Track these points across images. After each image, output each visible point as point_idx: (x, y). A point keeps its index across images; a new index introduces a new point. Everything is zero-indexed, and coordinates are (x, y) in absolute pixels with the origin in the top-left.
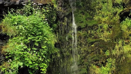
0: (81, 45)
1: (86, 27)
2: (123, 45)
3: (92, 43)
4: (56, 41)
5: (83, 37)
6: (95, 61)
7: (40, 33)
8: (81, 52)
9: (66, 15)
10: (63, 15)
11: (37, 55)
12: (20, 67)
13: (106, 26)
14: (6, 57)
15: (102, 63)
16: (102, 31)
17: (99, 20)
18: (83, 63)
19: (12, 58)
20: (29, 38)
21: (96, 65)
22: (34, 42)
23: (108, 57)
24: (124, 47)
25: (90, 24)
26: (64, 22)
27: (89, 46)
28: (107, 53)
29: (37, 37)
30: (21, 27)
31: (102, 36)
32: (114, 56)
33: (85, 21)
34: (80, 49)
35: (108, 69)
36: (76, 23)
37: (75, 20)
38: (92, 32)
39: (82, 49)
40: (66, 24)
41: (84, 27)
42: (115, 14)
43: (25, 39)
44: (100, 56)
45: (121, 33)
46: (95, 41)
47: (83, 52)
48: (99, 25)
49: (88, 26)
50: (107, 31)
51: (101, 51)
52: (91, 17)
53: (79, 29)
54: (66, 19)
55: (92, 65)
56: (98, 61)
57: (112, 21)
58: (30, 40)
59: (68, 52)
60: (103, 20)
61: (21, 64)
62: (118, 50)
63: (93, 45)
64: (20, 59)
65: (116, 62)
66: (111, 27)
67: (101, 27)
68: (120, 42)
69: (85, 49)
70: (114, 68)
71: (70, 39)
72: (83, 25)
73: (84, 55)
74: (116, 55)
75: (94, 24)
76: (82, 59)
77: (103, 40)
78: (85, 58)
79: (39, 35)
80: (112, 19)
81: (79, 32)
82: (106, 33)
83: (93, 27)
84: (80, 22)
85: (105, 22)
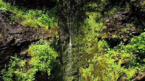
0: (74, 56)
1: (78, 45)
2: (98, 56)
3: (81, 55)
4: (58, 56)
5: (75, 52)
6: (82, 65)
7: (47, 54)
8: (74, 60)
9: (65, 39)
10: (63, 40)
11: (45, 65)
12: (36, 71)
13: (89, 44)
14: (30, 67)
15: (86, 66)
16: (87, 47)
17: (86, 40)
18: (75, 66)
19: (33, 67)
20: (41, 57)
21: (83, 67)
22: (44, 59)
23: (90, 63)
24: (99, 57)
25: (80, 43)
26: (63, 44)
27: (79, 57)
28: (89, 61)
29: (45, 56)
30: (37, 51)
31: (87, 50)
32: (93, 62)
33: (77, 41)
34: (74, 58)
35: (89, 70)
36: (71, 43)
37: (71, 41)
38: (82, 48)
39: (74, 59)
40: (65, 45)
41: (76, 45)
42: (96, 37)
43: (39, 57)
44: (85, 62)
45: (97, 49)
46: (83, 54)
47: (75, 60)
48: (86, 44)
49: (79, 44)
50: (91, 47)
51: (86, 60)
52: (82, 39)
53: (73, 47)
54: (65, 42)
55: (81, 67)
56: (84, 65)
57: (94, 41)
58: (42, 58)
59: (65, 60)
60: (89, 40)
61: (37, 70)
62: (95, 59)
63: (81, 56)
64: (37, 67)
65: (94, 66)
66: (93, 45)
67: (87, 45)
68: (96, 54)
69: (77, 58)
70: (93, 69)
71: (67, 53)
72: (76, 44)
73: (76, 62)
74: (94, 62)
75: (83, 43)
76: (75, 64)
77: (88, 53)
78: (76, 63)
79: (46, 55)
80: (94, 40)
81: (73, 49)
82: (90, 49)
83: (82, 45)
84: (74, 43)
85: (89, 42)
